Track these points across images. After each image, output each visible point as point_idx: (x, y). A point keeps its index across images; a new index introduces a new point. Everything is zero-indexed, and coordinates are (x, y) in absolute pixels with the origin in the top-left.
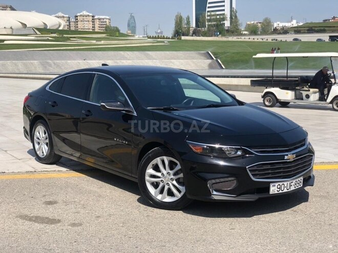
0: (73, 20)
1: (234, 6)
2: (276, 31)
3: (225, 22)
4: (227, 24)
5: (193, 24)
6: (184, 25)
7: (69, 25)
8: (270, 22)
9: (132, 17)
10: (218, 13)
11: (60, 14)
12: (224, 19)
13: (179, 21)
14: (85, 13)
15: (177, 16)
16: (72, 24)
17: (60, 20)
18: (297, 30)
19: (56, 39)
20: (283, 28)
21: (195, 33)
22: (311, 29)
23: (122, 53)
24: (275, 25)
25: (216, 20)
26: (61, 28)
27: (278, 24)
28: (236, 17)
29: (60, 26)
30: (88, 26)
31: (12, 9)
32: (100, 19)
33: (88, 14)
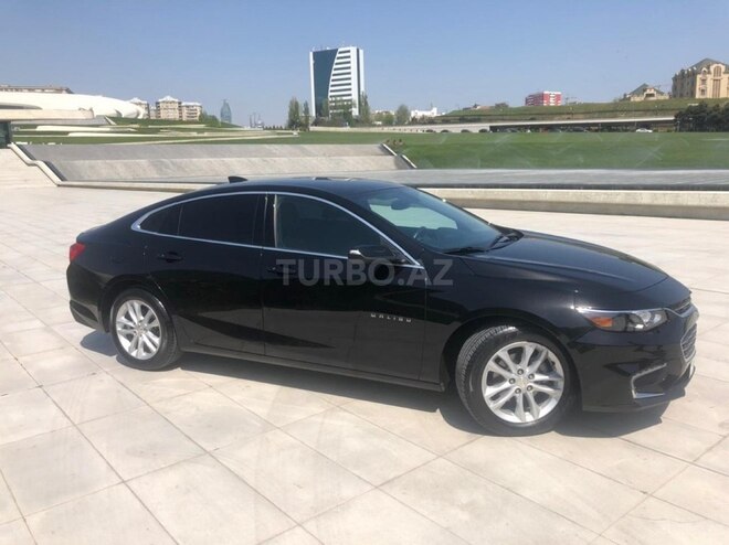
0: (153, 107)
1: (362, 89)
2: (415, 121)
3: (353, 109)
4: (355, 112)
5: (313, 113)
6: (302, 114)
7: (149, 115)
8: (406, 110)
9: (226, 105)
10: (344, 98)
11: (136, 100)
12: (351, 107)
13: (294, 108)
14: (169, 98)
15: (291, 103)
16: (152, 113)
17: (139, 108)
18: (445, 120)
19: (139, 131)
20: (423, 118)
21: (316, 124)
22: (463, 117)
23: (266, 146)
24: (413, 114)
25: (343, 107)
26: (140, 117)
27: (417, 113)
28: (366, 103)
29: (138, 115)
30: (174, 115)
31: (69, 91)
32: (187, 107)
33: (172, 99)
